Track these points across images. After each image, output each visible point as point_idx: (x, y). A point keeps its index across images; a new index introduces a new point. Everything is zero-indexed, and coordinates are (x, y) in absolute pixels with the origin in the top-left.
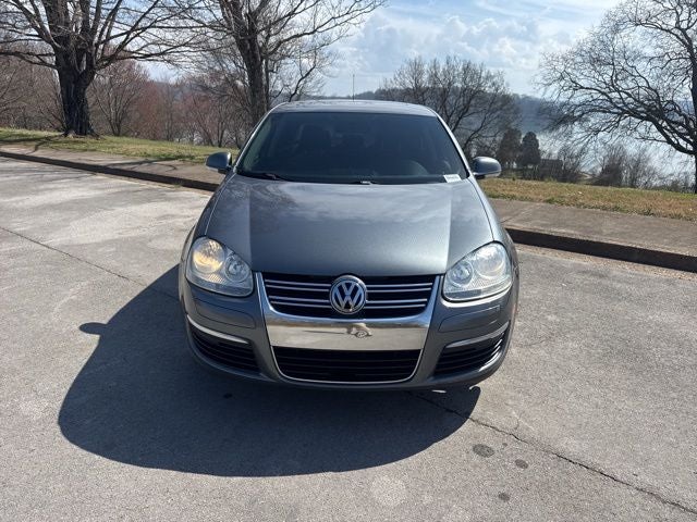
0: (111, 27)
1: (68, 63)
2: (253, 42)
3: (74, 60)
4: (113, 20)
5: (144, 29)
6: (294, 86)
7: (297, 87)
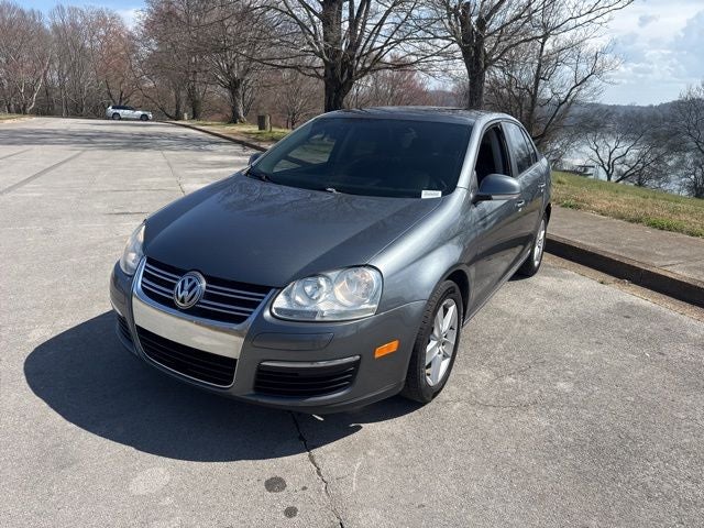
0: (374, 41)
1: (333, 75)
2: (478, 48)
3: (339, 72)
4: (377, 34)
5: (398, 42)
6: (566, 94)
7: (568, 95)
